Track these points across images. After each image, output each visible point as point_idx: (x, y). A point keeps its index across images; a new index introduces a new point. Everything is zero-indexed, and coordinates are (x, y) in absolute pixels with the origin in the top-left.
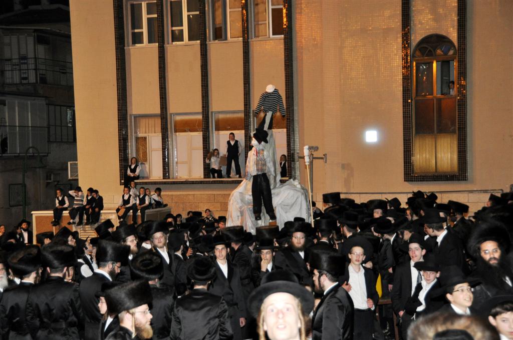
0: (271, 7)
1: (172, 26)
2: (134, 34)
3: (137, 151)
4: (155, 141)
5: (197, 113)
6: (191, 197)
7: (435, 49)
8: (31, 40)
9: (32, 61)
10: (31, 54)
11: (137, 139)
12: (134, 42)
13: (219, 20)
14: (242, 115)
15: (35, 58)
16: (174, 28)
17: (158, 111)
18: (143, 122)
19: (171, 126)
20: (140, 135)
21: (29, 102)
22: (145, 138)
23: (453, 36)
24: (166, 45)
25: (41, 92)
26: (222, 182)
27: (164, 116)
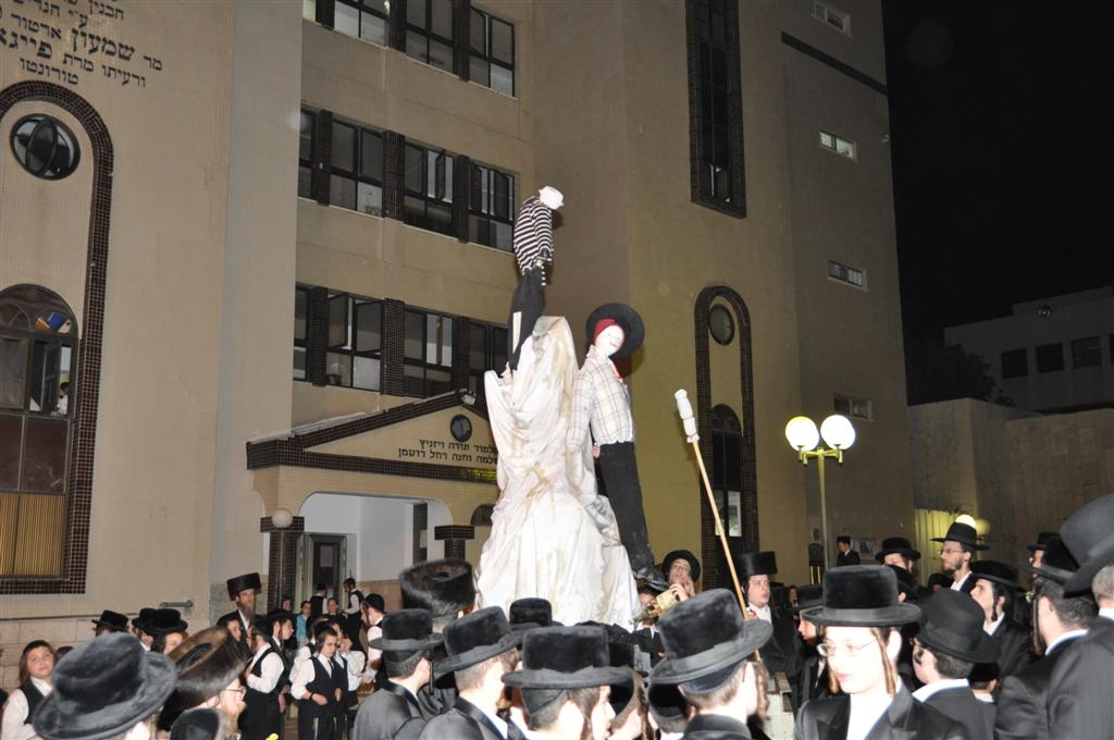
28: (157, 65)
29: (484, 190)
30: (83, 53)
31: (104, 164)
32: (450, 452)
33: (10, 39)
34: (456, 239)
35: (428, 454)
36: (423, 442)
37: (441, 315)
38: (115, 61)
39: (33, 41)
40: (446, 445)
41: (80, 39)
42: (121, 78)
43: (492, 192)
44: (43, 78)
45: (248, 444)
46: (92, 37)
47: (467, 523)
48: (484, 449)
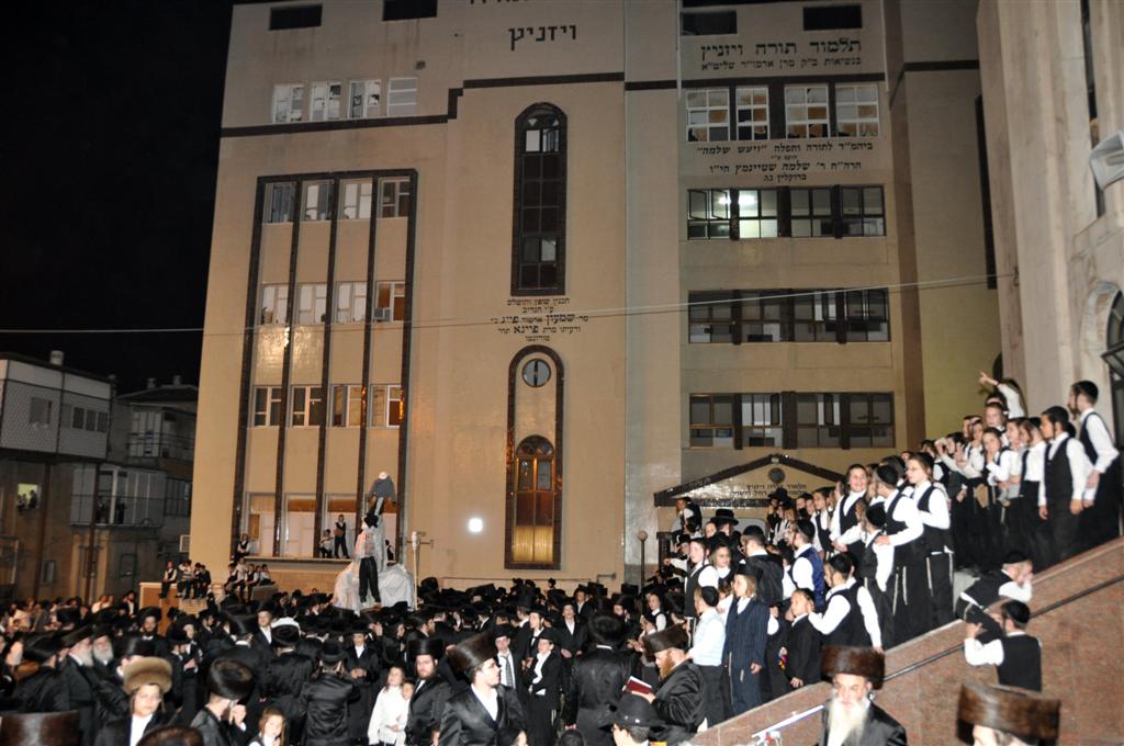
0: (389, 400)
1: (294, 411)
2: (257, 417)
3: (250, 527)
4: (268, 519)
5: (312, 494)
6: (298, 576)
7: (536, 448)
8: (159, 417)
9: (157, 436)
11: (251, 516)
12: (257, 424)
13: (338, 409)
14: (355, 498)
15: (161, 434)
16: (296, 413)
17: (273, 489)
18: (258, 500)
19: (284, 506)
20: (253, 511)
21: (150, 475)
22: (258, 516)
23: (552, 439)
24: (287, 428)
25: (162, 465)
26: (330, 562)
27: (278, 495)
28: (585, 318)
29: (864, 303)
30: (552, 325)
31: (560, 374)
33: (521, 330)
34: (837, 343)
35: (753, 493)
36: (749, 487)
37: (828, 394)
38: (567, 324)
39: (531, 327)
40: (766, 486)
41: (550, 319)
42: (569, 331)
43: (867, 305)
44: (532, 343)
45: (655, 495)
46: (555, 316)
48: (795, 487)
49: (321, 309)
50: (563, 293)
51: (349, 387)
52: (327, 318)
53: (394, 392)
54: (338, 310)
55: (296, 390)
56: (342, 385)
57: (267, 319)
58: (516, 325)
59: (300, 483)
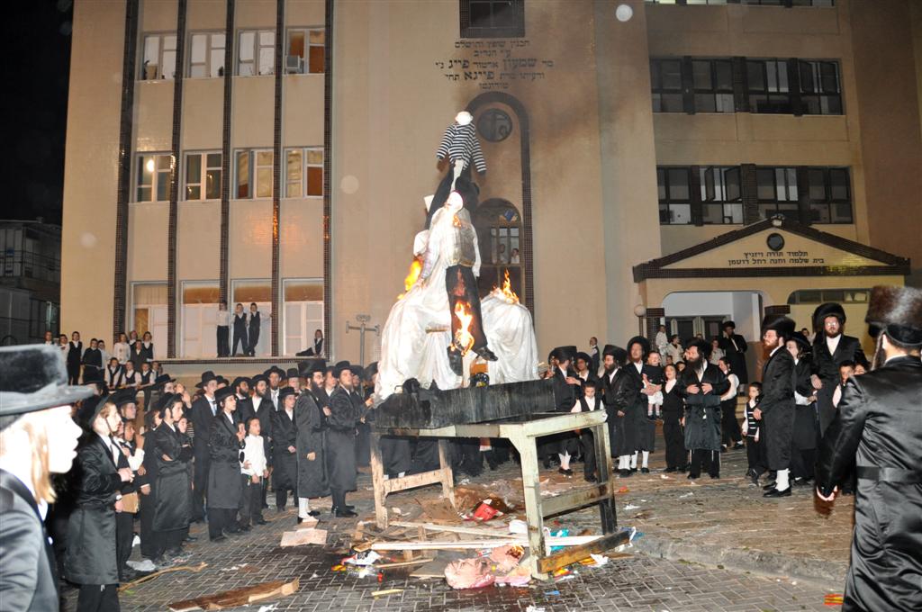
0: (306, 166)
1: (187, 182)
2: (140, 191)
4: (158, 315)
7: (497, 214)
8: (19, 234)
9: (18, 255)
10: (18, 247)
11: (137, 311)
12: (140, 199)
13: (244, 176)
14: (269, 285)
15: (23, 252)
16: (189, 185)
17: (165, 277)
18: (144, 291)
19: (179, 295)
20: (140, 306)
21: (11, 294)
22: (146, 310)
24: (179, 202)
25: (25, 284)
27: (172, 284)
28: (550, 64)
29: (815, 76)
30: (510, 70)
31: (525, 126)
32: (768, 259)
33: (473, 76)
34: (792, 115)
35: (751, 262)
36: (746, 254)
37: (785, 168)
38: (526, 69)
39: (485, 73)
40: (765, 254)
41: (508, 63)
42: (531, 77)
43: (820, 76)
44: (491, 90)
45: (634, 268)
46: (513, 60)
47: (785, 303)
48: (795, 254)
49: (218, 60)
50: (523, 34)
51: (256, 152)
52: (226, 72)
53: (312, 156)
54: (240, 61)
55: (188, 157)
56: (247, 149)
57: (150, 73)
58: (467, 71)
59: (198, 268)
